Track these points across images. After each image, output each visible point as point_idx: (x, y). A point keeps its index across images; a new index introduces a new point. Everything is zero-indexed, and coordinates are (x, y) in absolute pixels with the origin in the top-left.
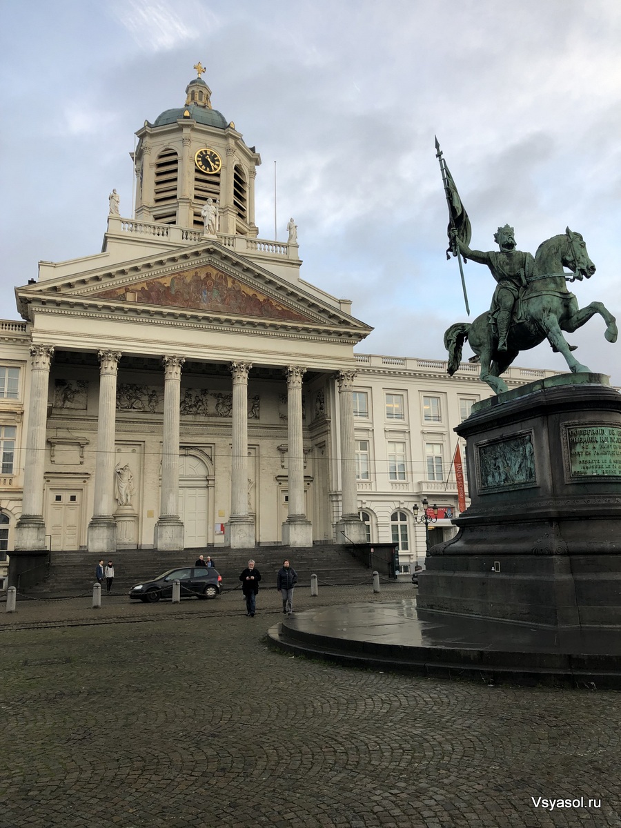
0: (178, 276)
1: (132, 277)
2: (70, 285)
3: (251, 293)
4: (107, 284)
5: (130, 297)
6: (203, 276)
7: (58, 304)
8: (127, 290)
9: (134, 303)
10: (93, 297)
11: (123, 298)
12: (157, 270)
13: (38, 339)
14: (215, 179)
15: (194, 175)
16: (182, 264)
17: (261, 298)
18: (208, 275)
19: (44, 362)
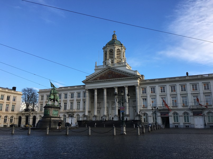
0: (105, 74)
1: (98, 76)
2: (89, 79)
3: (117, 74)
4: (94, 78)
5: (98, 79)
6: (109, 73)
7: (88, 82)
8: (98, 78)
9: (98, 80)
10: (92, 80)
11: (97, 80)
12: (101, 74)
13: (86, 88)
14: (113, 54)
15: (109, 54)
16: (105, 72)
17: (119, 74)
18: (110, 72)
19: (87, 91)
